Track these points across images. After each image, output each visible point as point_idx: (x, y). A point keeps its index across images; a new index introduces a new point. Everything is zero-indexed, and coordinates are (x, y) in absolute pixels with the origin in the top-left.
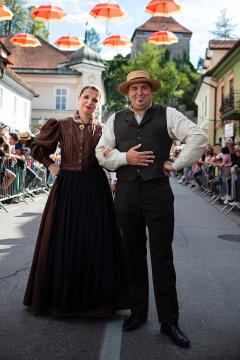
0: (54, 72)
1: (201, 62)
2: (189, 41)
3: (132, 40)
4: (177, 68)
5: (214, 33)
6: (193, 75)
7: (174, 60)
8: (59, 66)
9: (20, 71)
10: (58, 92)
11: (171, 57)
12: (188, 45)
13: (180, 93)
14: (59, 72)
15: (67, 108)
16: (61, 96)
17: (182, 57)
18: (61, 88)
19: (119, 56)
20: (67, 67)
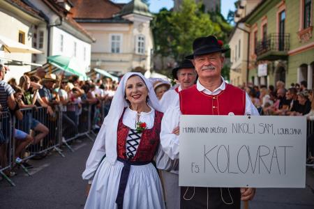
0: (109, 21)
1: (230, 14)
4: (211, 19)
6: (224, 25)
7: (209, 13)
8: (114, 16)
9: (81, 21)
10: (113, 38)
11: (206, 10)
14: (114, 21)
15: (121, 51)
16: (116, 41)
17: (214, 10)
18: (116, 34)
19: (164, 9)
20: (120, 16)
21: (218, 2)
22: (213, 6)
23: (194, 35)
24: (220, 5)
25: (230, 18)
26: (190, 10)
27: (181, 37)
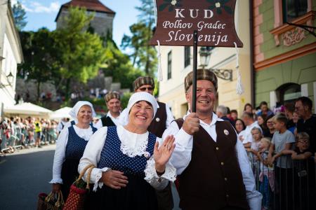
1: (125, 38)
2: (112, 20)
3: (56, 20)
5: (140, 9)
6: (116, 52)
11: (97, 33)
12: (111, 24)
13: (105, 66)
17: (105, 34)
19: (44, 29)
21: (109, 26)
22: (104, 30)
23: (84, 54)
24: (112, 30)
25: (125, 44)
26: (79, 21)
27: (66, 56)
